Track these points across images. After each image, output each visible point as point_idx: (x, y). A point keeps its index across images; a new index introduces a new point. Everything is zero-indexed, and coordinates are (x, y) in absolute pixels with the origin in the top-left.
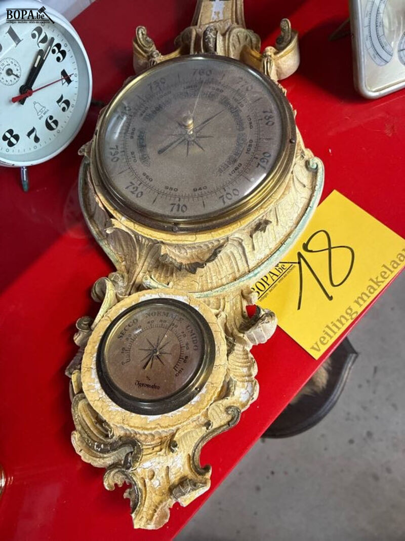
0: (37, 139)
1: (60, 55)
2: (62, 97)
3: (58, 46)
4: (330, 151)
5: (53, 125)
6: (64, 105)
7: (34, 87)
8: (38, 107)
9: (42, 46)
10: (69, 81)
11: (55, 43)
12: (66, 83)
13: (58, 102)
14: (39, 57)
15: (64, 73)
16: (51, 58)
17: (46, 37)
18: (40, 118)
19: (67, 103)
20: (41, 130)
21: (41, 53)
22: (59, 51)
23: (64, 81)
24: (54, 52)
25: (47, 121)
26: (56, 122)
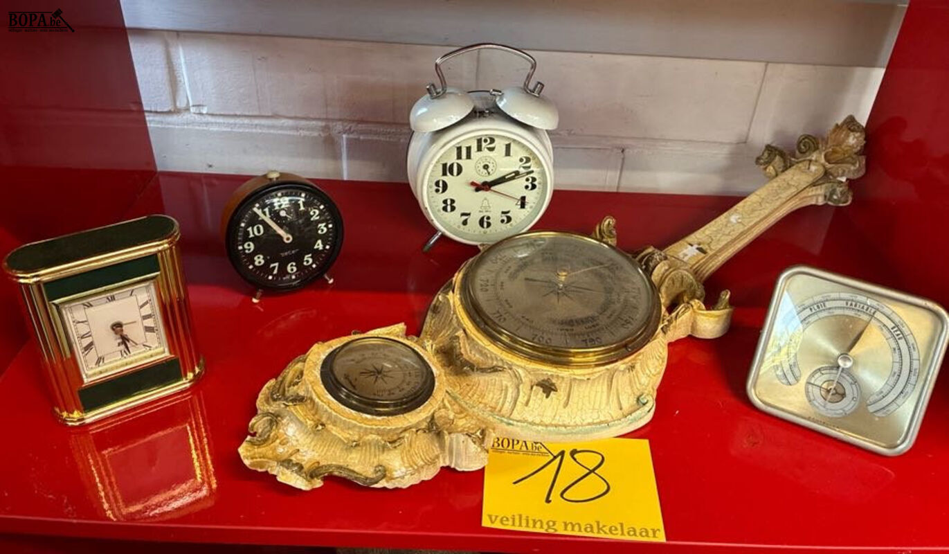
0: (465, 223)
1: (530, 186)
2: (508, 212)
3: (534, 179)
4: (677, 412)
5: (485, 225)
6: (505, 219)
7: (493, 188)
8: (485, 203)
9: (522, 170)
10: (523, 206)
11: (532, 175)
12: (519, 206)
13: (503, 213)
14: (513, 174)
15: (523, 198)
16: (521, 182)
17: (529, 167)
18: (480, 211)
19: (509, 219)
20: (474, 220)
21: (517, 173)
22: (531, 183)
23: (519, 203)
24: (527, 180)
25: (483, 218)
26: (489, 225)
